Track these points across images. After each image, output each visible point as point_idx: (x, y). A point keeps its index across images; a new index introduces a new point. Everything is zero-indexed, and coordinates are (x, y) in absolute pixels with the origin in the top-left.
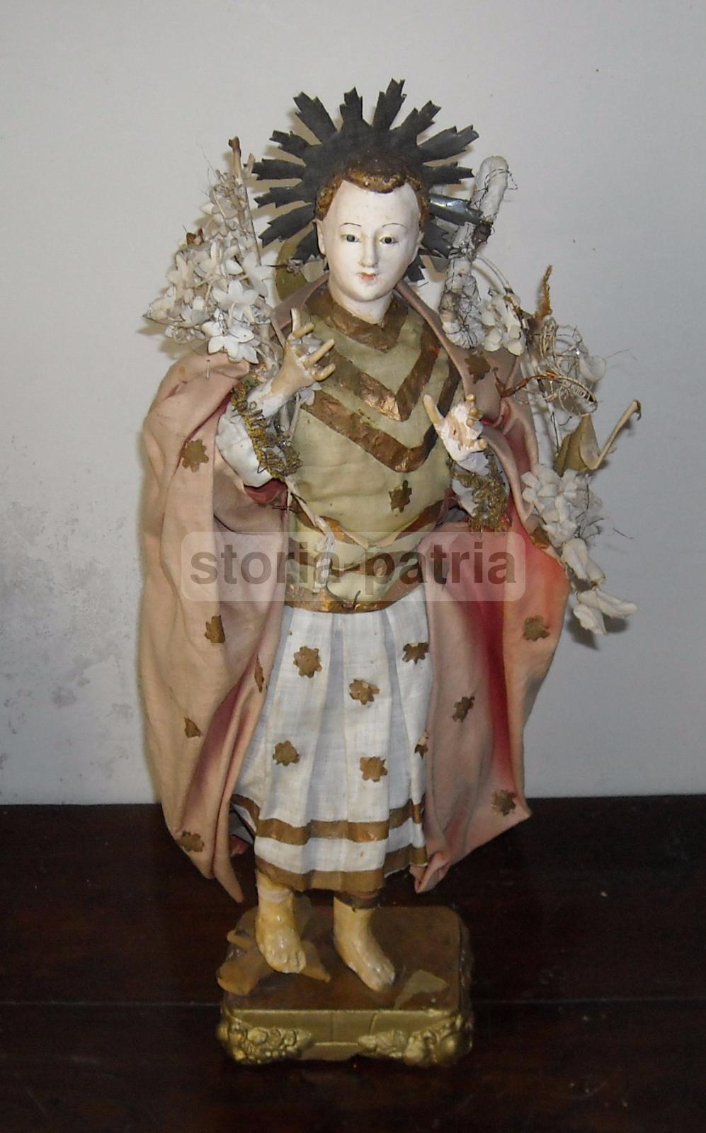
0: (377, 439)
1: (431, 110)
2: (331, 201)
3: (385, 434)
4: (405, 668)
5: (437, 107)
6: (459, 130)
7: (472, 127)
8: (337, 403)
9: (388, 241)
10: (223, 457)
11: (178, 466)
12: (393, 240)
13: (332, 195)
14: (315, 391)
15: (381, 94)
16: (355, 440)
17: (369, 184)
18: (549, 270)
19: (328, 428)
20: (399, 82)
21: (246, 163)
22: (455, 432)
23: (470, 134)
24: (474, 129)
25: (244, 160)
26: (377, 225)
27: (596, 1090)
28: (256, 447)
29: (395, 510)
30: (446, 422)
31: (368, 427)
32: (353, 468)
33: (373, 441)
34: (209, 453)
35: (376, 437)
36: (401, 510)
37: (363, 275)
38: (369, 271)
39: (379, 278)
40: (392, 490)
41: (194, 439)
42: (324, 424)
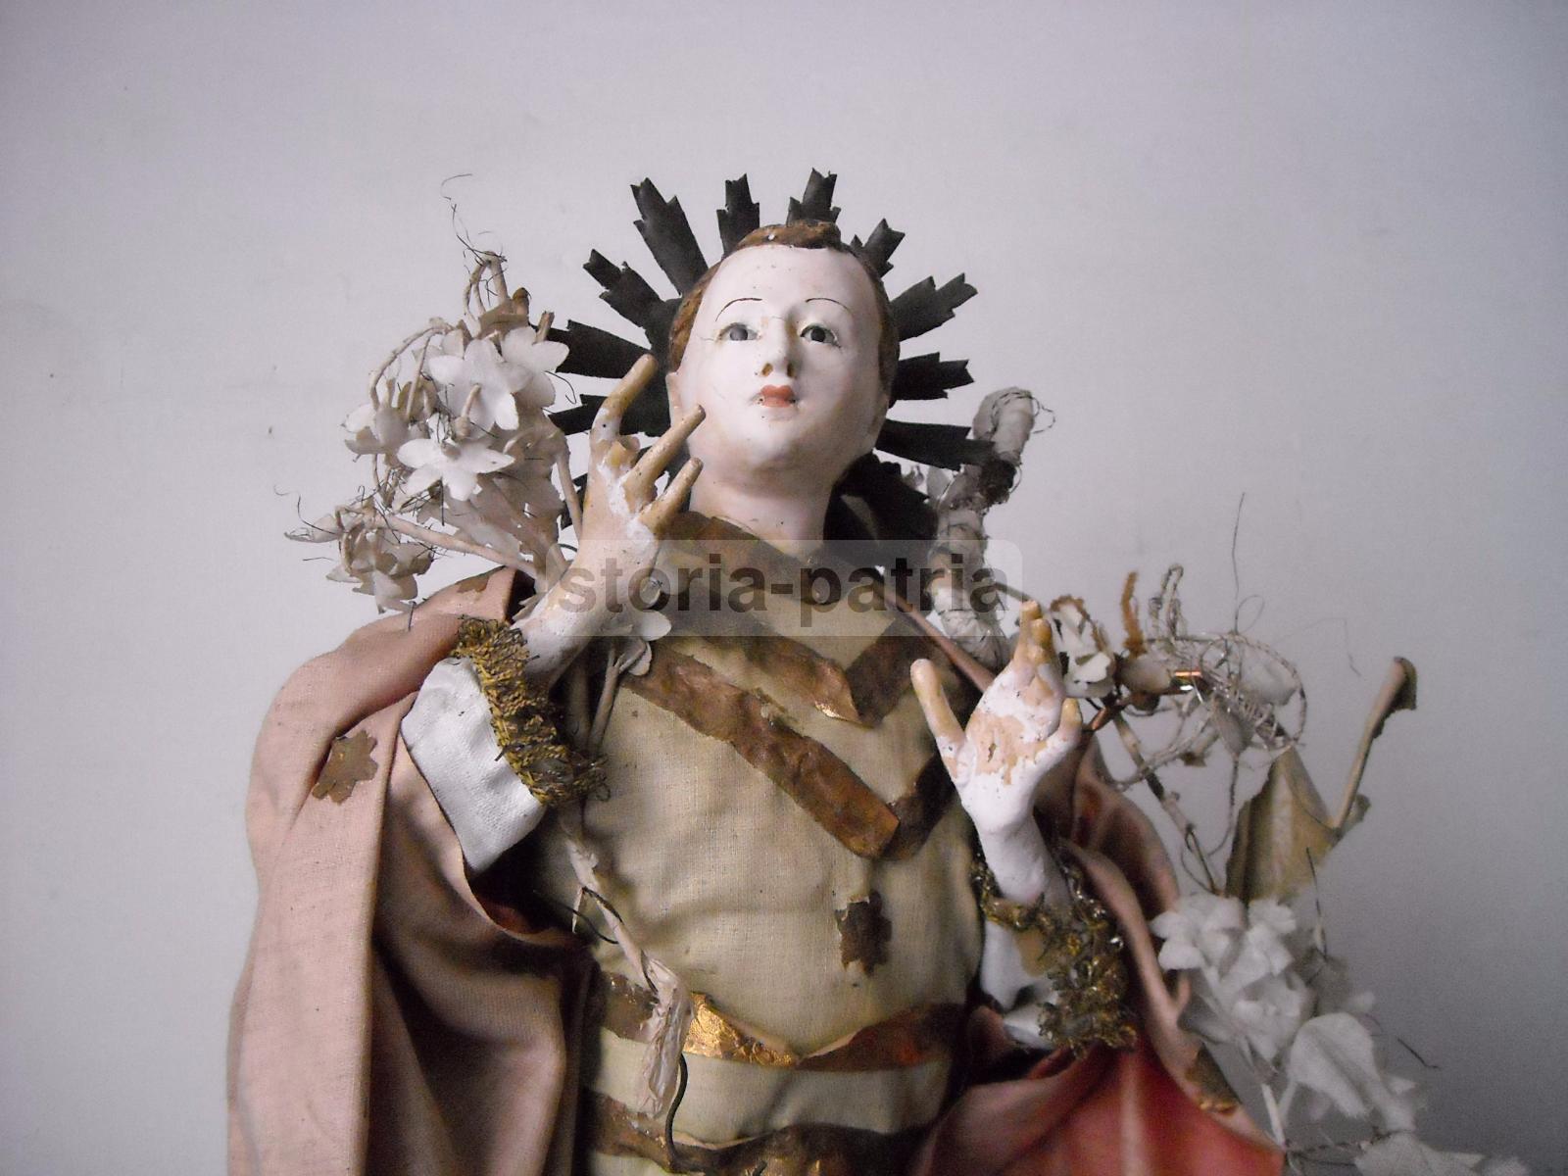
0: (801, 760)
3: (824, 750)
5: (897, 233)
6: (939, 284)
7: (963, 277)
8: (707, 670)
9: (819, 334)
10: (414, 761)
11: (307, 796)
12: (828, 338)
15: (793, 201)
16: (751, 755)
17: (776, 237)
19: (683, 724)
20: (826, 176)
22: (991, 749)
23: (960, 291)
24: (967, 282)
26: (794, 296)
28: (497, 712)
29: (852, 965)
30: (969, 736)
31: (783, 729)
32: (744, 824)
33: (792, 759)
34: (380, 755)
35: (800, 752)
36: (869, 970)
37: (767, 395)
38: (779, 380)
39: (802, 404)
40: (843, 906)
41: (350, 735)
42: (672, 715)
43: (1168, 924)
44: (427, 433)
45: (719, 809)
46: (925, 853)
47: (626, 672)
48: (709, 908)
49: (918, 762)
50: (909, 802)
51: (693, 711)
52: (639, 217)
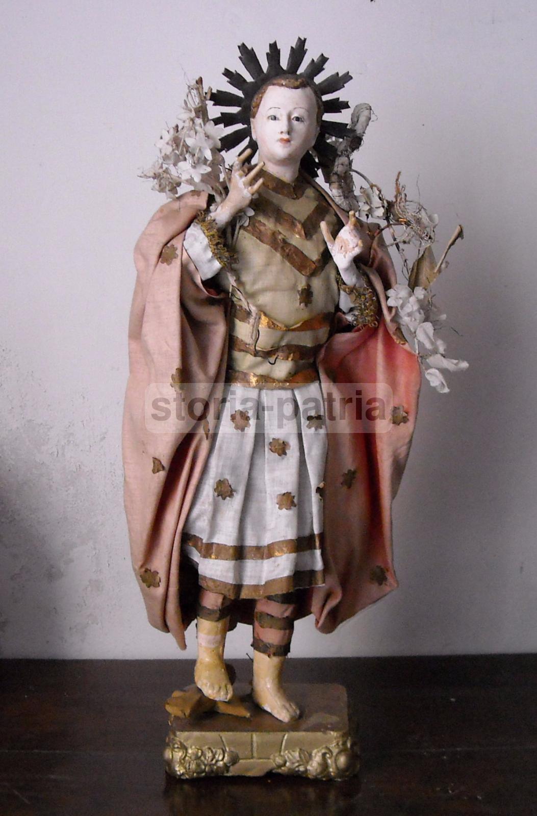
0: (290, 250)
1: (324, 60)
2: (261, 101)
3: (296, 247)
4: (308, 432)
5: (326, 58)
6: (340, 75)
7: (348, 73)
8: (264, 225)
9: (298, 119)
10: (188, 254)
11: (158, 263)
12: (300, 120)
13: (262, 97)
14: (249, 217)
15: (292, 47)
16: (276, 249)
17: (285, 84)
18: (399, 173)
19: (258, 241)
20: (303, 39)
21: (206, 91)
22: (342, 247)
23: (347, 77)
24: (350, 74)
25: (206, 90)
26: (290, 108)
27: (457, 791)
28: (210, 243)
29: (302, 304)
30: (336, 242)
31: (284, 241)
32: (274, 269)
33: (287, 251)
34: (178, 252)
35: (289, 248)
36: (306, 305)
37: (282, 140)
38: (286, 136)
39: (292, 142)
40: (300, 289)
41: (169, 245)
42: (255, 238)
43: (391, 293)
44: (185, 159)
45: (268, 264)
46: (323, 274)
47: (242, 225)
48: (264, 290)
49: (322, 249)
50: (319, 261)
51: (260, 237)
52: (240, 55)
